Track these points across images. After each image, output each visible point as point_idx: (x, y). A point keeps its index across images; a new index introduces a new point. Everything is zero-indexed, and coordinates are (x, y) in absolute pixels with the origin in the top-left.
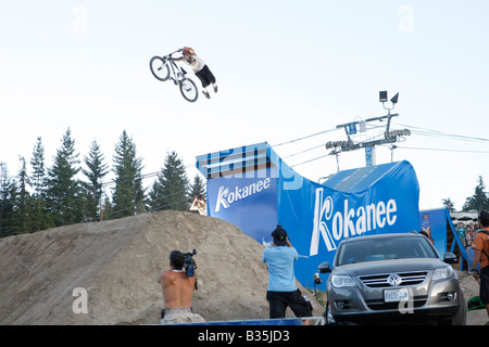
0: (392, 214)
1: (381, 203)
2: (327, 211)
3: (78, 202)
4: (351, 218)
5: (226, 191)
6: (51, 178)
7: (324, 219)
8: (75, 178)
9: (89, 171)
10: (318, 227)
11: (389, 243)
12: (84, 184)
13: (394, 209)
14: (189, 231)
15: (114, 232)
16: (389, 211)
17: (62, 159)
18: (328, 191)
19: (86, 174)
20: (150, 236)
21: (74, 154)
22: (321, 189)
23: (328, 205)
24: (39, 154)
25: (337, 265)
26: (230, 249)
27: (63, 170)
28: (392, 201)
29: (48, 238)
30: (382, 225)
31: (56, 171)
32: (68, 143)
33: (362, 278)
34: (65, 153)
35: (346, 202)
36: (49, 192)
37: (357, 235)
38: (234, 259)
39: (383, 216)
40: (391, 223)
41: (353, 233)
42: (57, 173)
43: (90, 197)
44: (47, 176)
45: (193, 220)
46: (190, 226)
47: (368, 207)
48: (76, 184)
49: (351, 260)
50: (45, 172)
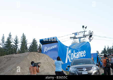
0: (84, 54)
1: (82, 51)
2: (70, 53)
3: (12, 49)
4: (75, 55)
5: (46, 48)
6: (6, 44)
7: (69, 55)
8: (11, 44)
9: (15, 42)
10: (68, 56)
11: (83, 61)
12: (14, 45)
13: (85, 53)
14: (38, 57)
15: (20, 57)
16: (84, 53)
17: (8, 39)
18: (70, 48)
19: (14, 43)
20: (28, 58)
21: (11, 38)
22: (68, 48)
24: (3, 38)
25: (71, 65)
26: (47, 61)
27: (9, 42)
28: (85, 51)
29: (5, 57)
30: (82, 57)
31: (7, 42)
32: (10, 36)
33: (77, 69)
34: (9, 38)
35: (74, 51)
36: (5, 47)
37: (76, 59)
38: (48, 63)
40: (84, 56)
41: (76, 58)
42: (7, 43)
43: (15, 48)
44: (5, 43)
45: (38, 54)
46: (38, 56)
47: (79, 52)
48: (12, 45)
49: (75, 64)
50: (5, 42)
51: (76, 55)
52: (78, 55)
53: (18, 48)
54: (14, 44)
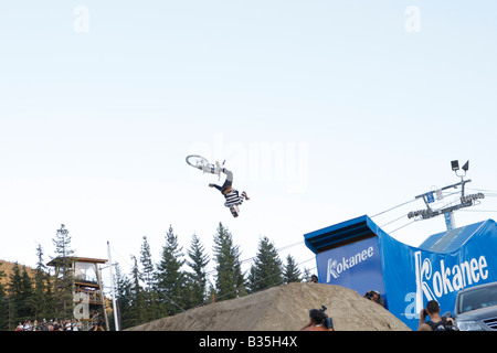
0: (484, 269)
1: (474, 260)
2: (427, 272)
3: (186, 292)
4: (448, 277)
5: (334, 263)
6: (160, 272)
7: (424, 279)
8: (181, 270)
9: (193, 262)
10: (421, 286)
12: (190, 275)
13: (485, 265)
14: (315, 299)
15: (248, 307)
16: (482, 266)
17: (167, 254)
18: (425, 253)
19: (190, 265)
20: (281, 306)
21: (178, 248)
22: (419, 252)
23: (427, 266)
24: (146, 252)
25: (459, 313)
26: (353, 312)
27: (170, 264)
28: (482, 258)
29: (190, 318)
30: (476, 280)
31: (164, 266)
32: (172, 239)
33: (486, 322)
34: (169, 248)
35: (442, 261)
36: (160, 285)
38: (357, 320)
39: (476, 272)
40: (485, 277)
41: (451, 290)
42: (164, 267)
43: (195, 286)
44: (155, 270)
45: (316, 289)
47: (462, 265)
48: (183, 275)
49: (469, 308)
50: (155, 267)
51: (450, 277)
52: (459, 276)
53: (208, 285)
54: (192, 271)
